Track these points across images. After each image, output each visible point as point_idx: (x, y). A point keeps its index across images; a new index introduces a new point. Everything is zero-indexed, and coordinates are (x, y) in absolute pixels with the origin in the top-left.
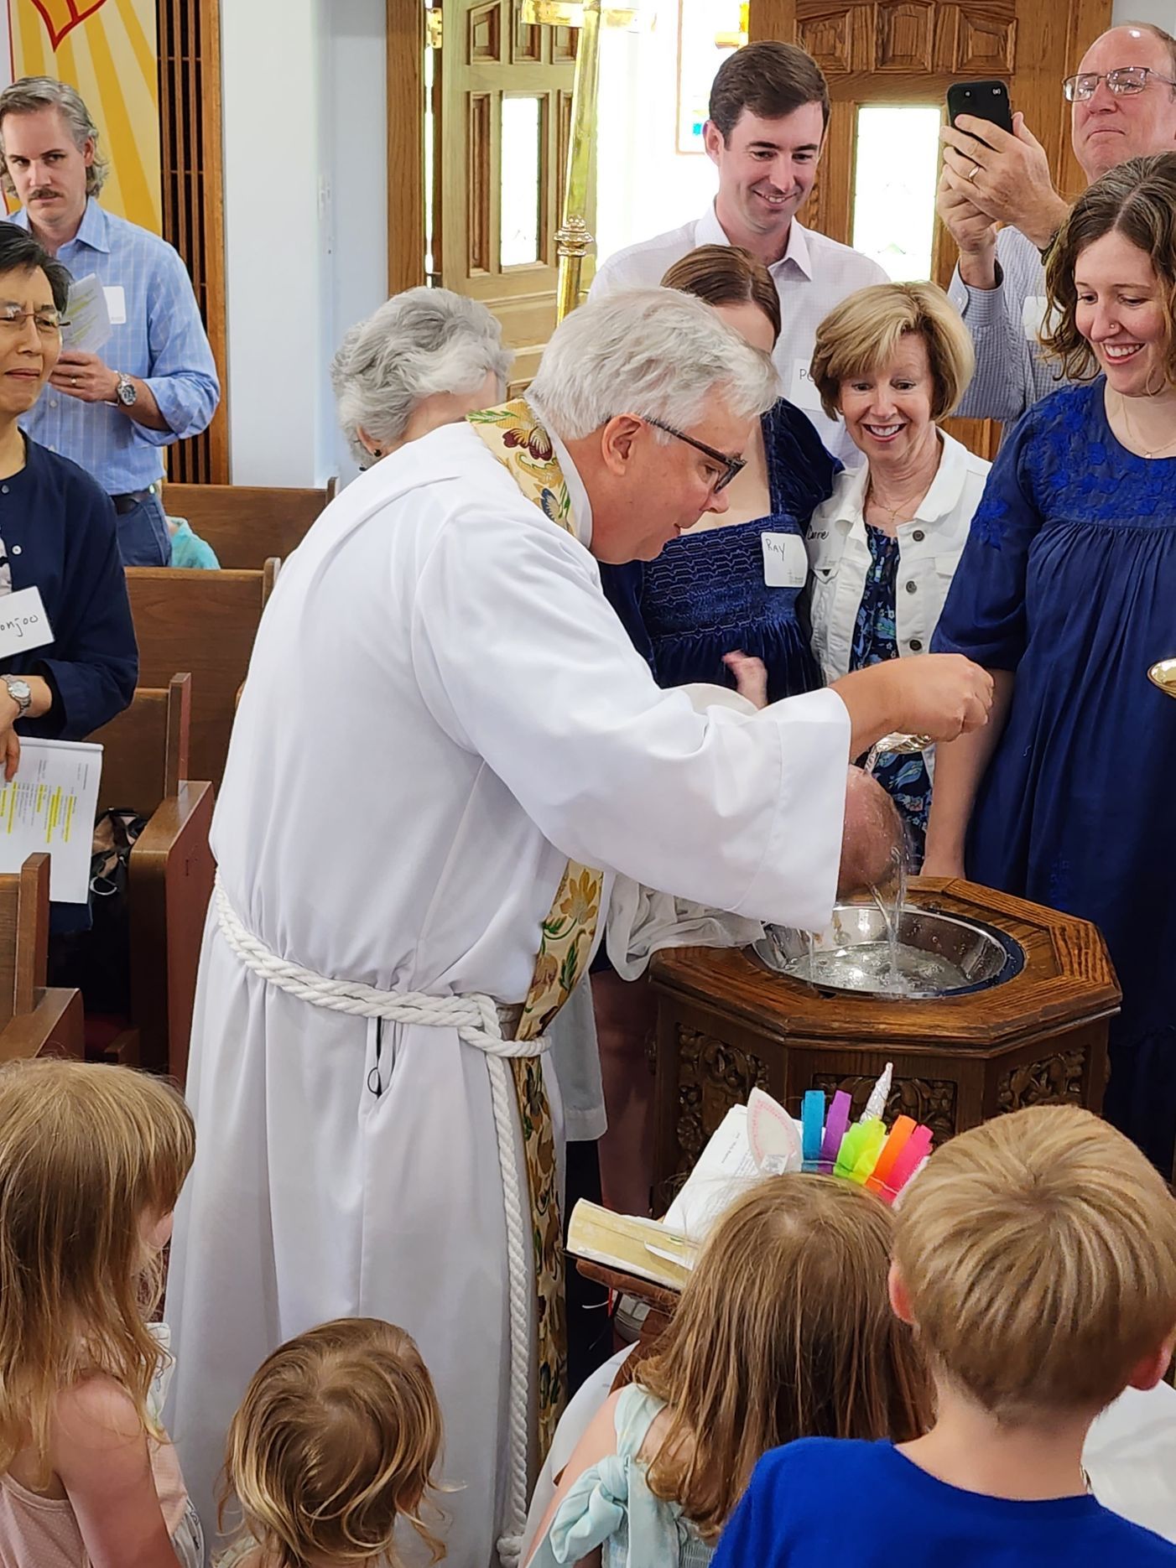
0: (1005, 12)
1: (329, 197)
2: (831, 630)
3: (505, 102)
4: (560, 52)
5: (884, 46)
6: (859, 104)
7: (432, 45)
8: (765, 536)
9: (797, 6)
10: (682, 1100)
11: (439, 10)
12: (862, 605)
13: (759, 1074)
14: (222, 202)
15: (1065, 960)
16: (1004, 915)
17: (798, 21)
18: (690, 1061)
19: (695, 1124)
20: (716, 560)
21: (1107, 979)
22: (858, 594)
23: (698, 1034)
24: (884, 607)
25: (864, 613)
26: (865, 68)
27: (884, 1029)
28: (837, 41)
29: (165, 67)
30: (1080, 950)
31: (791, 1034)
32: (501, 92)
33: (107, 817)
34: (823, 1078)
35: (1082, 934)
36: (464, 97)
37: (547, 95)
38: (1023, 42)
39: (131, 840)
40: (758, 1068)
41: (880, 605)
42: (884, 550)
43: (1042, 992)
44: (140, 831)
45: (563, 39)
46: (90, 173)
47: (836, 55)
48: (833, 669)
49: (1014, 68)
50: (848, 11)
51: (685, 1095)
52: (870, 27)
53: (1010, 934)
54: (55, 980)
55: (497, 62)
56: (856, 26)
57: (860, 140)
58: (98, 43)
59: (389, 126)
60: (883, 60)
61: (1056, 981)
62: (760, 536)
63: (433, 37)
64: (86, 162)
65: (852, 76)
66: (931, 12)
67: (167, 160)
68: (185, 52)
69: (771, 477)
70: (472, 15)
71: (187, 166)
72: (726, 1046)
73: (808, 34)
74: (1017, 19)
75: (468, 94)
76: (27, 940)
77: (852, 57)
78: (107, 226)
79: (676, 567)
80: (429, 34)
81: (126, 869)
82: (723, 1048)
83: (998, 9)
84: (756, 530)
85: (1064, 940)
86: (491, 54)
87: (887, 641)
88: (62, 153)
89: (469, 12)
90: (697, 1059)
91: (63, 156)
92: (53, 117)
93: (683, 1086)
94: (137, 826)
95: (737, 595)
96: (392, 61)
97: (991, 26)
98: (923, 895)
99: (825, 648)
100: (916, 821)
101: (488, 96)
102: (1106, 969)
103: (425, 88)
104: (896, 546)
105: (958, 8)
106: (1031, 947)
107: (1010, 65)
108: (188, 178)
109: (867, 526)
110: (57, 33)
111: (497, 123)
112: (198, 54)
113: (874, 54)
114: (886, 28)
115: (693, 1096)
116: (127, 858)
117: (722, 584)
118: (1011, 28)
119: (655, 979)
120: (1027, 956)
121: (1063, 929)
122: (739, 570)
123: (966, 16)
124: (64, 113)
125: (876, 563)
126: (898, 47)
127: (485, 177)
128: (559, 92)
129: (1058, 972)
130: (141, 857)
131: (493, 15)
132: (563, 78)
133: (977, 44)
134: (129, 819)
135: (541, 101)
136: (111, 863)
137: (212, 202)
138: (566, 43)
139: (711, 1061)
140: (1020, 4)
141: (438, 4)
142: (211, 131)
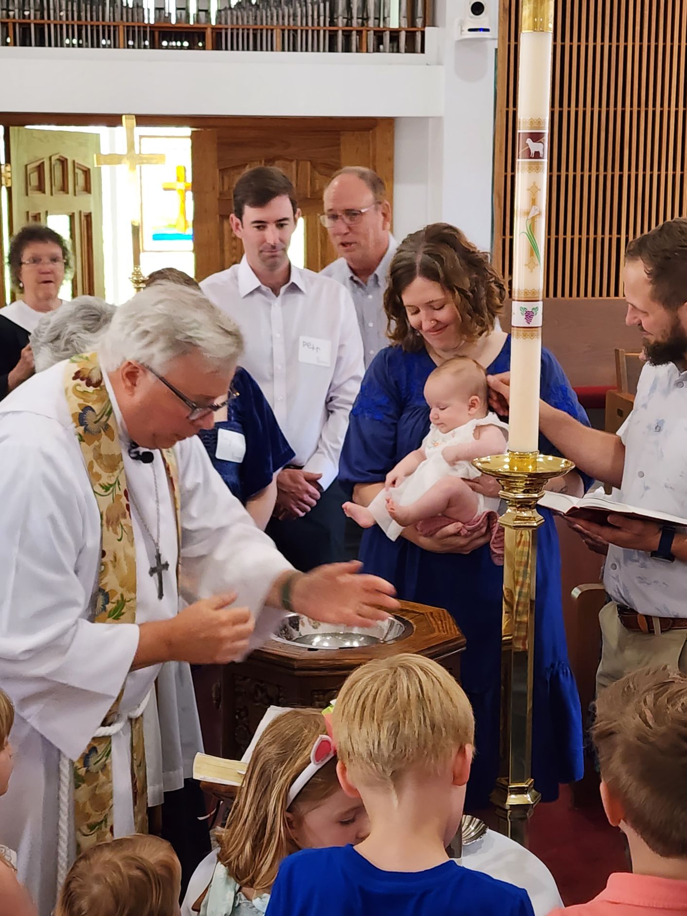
0: (334, 164)
3: (49, 217)
4: (80, 188)
7: (5, 184)
9: (218, 161)
10: (237, 717)
11: (9, 165)
13: (281, 694)
15: (434, 626)
17: (220, 170)
18: (240, 694)
19: (245, 729)
21: (458, 633)
23: (245, 678)
30: (442, 621)
31: (297, 670)
32: (47, 211)
34: (316, 693)
35: (442, 614)
36: (25, 214)
37: (73, 213)
40: (280, 691)
43: (426, 640)
45: (82, 182)
50: (247, 164)
51: (239, 714)
53: (404, 618)
55: (43, 195)
61: (432, 636)
63: (6, 181)
66: (294, 165)
70: (29, 167)
72: (261, 682)
73: (225, 177)
75: (28, 213)
80: (3, 179)
82: (259, 684)
83: (331, 163)
85: (433, 618)
86: (40, 190)
89: (26, 166)
90: (245, 693)
93: (237, 709)
97: (328, 173)
101: (39, 214)
102: (456, 628)
105: (309, 163)
106: (415, 623)
115: (243, 713)
120: (415, 626)
121: (431, 613)
123: (314, 167)
129: (433, 631)
131: (40, 168)
132: (82, 203)
133: (321, 182)
135: (70, 217)
138: (83, 185)
139: (253, 692)
140: (343, 160)
141: (8, 161)
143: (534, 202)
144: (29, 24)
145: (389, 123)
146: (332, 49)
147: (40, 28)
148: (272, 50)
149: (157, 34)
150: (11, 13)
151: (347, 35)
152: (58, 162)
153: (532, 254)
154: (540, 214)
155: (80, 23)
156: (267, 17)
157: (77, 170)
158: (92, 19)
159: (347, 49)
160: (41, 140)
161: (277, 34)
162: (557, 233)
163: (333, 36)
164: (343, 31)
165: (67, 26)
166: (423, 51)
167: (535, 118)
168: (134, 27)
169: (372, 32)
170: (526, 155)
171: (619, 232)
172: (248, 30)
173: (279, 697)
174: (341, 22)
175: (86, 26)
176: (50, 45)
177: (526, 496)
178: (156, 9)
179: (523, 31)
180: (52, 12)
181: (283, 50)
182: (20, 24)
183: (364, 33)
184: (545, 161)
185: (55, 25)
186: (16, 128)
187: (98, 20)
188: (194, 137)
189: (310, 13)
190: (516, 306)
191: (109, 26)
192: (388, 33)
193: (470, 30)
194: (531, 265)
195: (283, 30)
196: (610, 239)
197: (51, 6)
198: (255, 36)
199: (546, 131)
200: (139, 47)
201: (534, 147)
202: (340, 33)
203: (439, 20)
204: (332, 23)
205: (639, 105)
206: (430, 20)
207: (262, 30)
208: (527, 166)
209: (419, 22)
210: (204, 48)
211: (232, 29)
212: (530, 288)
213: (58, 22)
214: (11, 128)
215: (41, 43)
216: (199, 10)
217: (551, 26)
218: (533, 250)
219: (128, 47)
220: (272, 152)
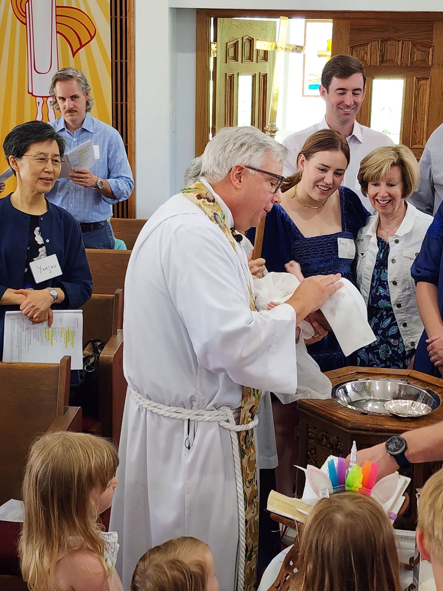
0: (428, 43)
1: (174, 112)
2: (363, 276)
3: (240, 77)
4: (260, 58)
5: (382, 56)
6: (373, 78)
7: (213, 55)
8: (339, 239)
9: (350, 41)
10: (309, 453)
11: (216, 43)
12: (376, 267)
13: (339, 444)
14: (134, 114)
16: (432, 385)
17: (350, 47)
18: (312, 438)
19: (314, 462)
20: (320, 247)
22: (374, 263)
23: (315, 428)
24: (384, 268)
25: (376, 271)
26: (375, 65)
27: (387, 428)
28: (365, 54)
29: (114, 64)
31: (350, 429)
32: (238, 73)
33: (91, 342)
36: (224, 75)
37: (256, 74)
38: (435, 55)
39: (99, 351)
40: (338, 441)
41: (382, 267)
42: (384, 247)
44: (103, 348)
45: (261, 54)
46: (87, 103)
47: (364, 59)
48: (364, 291)
49: (432, 64)
50: (369, 43)
51: (310, 451)
52: (377, 49)
53: (435, 392)
54: (72, 403)
55: (237, 62)
56: (372, 49)
57: (373, 91)
58: (90, 56)
59: (196, 86)
60: (382, 61)
62: (337, 239)
63: (213, 53)
64: (86, 99)
65: (371, 67)
66: (400, 44)
67: (114, 98)
68: (121, 59)
69: (342, 218)
70: (228, 45)
71: (122, 101)
72: (326, 433)
73: (354, 52)
74: (433, 46)
75: (226, 74)
76: (62, 388)
77: (370, 61)
78: (93, 123)
79: (305, 249)
80: (212, 52)
81: (98, 362)
82: (325, 434)
83: (426, 43)
84: (336, 237)
86: (235, 59)
87: (384, 281)
88: (78, 96)
89: (227, 44)
90: (315, 437)
91: (78, 97)
92: (75, 82)
93: (310, 448)
94: (102, 346)
95: (328, 261)
96: (198, 62)
97: (423, 49)
98: (401, 376)
99: (361, 283)
100: (396, 349)
101: (233, 75)
103: (210, 72)
104: (388, 245)
105: (411, 42)
107: (430, 63)
108: (122, 105)
109: (377, 237)
110: (74, 51)
111: (237, 85)
112: (126, 59)
113: (379, 60)
114: (384, 50)
115: (313, 452)
116: (98, 358)
117: (321, 256)
118: (431, 50)
119: (299, 407)
120: (441, 400)
122: (328, 252)
123: (414, 45)
124: (79, 81)
125: (380, 251)
126: (388, 57)
127: (232, 105)
128: (260, 73)
130: (103, 357)
131: (236, 45)
132: (261, 68)
133: (418, 56)
134: (99, 343)
135: (253, 76)
136: (92, 360)
137: (131, 114)
138: (263, 55)
139: (320, 439)
140: (434, 41)
141: (215, 40)
142: (130, 88)
152: (248, 41)
160: (237, 26)
173: (337, 445)
186: (222, 19)
214: (218, 19)
220: (386, 35)
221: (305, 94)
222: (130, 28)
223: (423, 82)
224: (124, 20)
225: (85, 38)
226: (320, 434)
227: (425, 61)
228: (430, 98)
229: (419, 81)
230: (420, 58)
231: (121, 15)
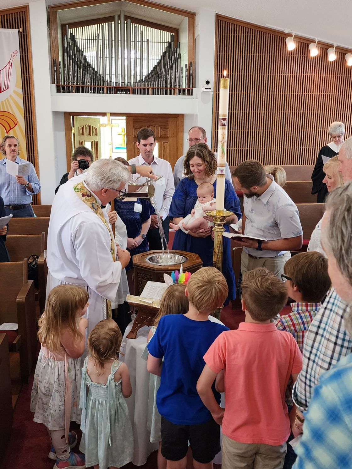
0: (167, 127)
1: (57, 158)
3: (86, 142)
8: (135, 204)
9: (134, 126)
15: (195, 259)
17: (134, 129)
18: (140, 277)
20: (127, 206)
23: (141, 273)
29: (27, 137)
31: (156, 271)
32: (85, 141)
34: (161, 277)
38: (170, 132)
39: (37, 259)
43: (192, 263)
53: (186, 256)
54: (29, 278)
55: (84, 136)
58: (15, 132)
61: (194, 261)
63: (73, 132)
66: (155, 128)
67: (28, 152)
68: (30, 134)
70: (79, 128)
71: (31, 153)
72: (146, 274)
75: (79, 141)
76: (25, 272)
81: (37, 263)
86: (83, 134)
93: (139, 282)
94: (38, 257)
96: (66, 135)
97: (165, 130)
98: (172, 252)
101: (83, 141)
105: (159, 127)
106: (189, 258)
107: (168, 136)
108: (32, 155)
110: (7, 131)
112: (33, 134)
118: (168, 130)
121: (193, 255)
123: (161, 128)
128: (94, 141)
130: (39, 261)
131: (83, 128)
132: (95, 138)
133: (163, 133)
134: (36, 256)
135: (91, 142)
136: (34, 263)
137: (36, 159)
138: (95, 133)
139: (143, 277)
140: (169, 126)
141: (74, 126)
142: (35, 147)
143: (223, 138)
144: (79, 87)
145: (182, 115)
146: (166, 94)
147: (82, 88)
148: (149, 94)
149: (116, 89)
150: (74, 83)
151: (170, 90)
152: (88, 126)
153: (223, 153)
154: (225, 142)
155: (94, 86)
156: (147, 85)
157: (93, 129)
158: (97, 85)
159: (170, 94)
160: (83, 120)
161: (150, 89)
162: (230, 147)
163: (166, 90)
164: (169, 89)
165: (90, 87)
166: (192, 95)
167: (224, 114)
168: (109, 87)
169: (177, 89)
170: (221, 124)
171: (247, 147)
172: (142, 88)
173: (150, 278)
174: (169, 86)
175: (96, 87)
176: (85, 93)
177: (220, 222)
178: (116, 82)
179: (221, 88)
180: (86, 83)
181: (152, 94)
182: (77, 86)
183: (175, 89)
184: (227, 126)
185: (87, 87)
186: (76, 117)
187: (99, 85)
188: (127, 120)
189: (160, 84)
190: (218, 168)
191: (102, 87)
192: (182, 89)
193: (205, 89)
194: (222, 157)
195: (152, 89)
196: (245, 149)
197: (86, 81)
198: (144, 90)
199: (227, 118)
200: (111, 93)
201: (224, 122)
202: (168, 89)
203: (196, 86)
204: (166, 86)
205: (253, 111)
206: (194, 86)
207: (146, 88)
208: (221, 128)
209: (191, 86)
210: (129, 94)
211: (137, 88)
212: (222, 163)
213: (87, 86)
214: (74, 117)
215: (83, 92)
216: (128, 83)
217: (229, 87)
218: (223, 152)
219: (108, 93)
220: (149, 124)
221: (113, 151)
222: (34, 120)
223: (166, 144)
224: (31, 117)
225: (12, 125)
226: (143, 275)
227: (166, 135)
228: (169, 150)
229: (164, 143)
230: (164, 134)
231: (29, 115)
